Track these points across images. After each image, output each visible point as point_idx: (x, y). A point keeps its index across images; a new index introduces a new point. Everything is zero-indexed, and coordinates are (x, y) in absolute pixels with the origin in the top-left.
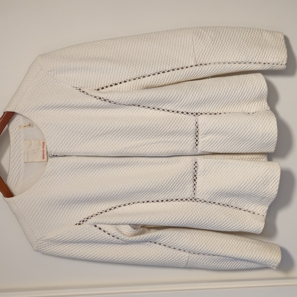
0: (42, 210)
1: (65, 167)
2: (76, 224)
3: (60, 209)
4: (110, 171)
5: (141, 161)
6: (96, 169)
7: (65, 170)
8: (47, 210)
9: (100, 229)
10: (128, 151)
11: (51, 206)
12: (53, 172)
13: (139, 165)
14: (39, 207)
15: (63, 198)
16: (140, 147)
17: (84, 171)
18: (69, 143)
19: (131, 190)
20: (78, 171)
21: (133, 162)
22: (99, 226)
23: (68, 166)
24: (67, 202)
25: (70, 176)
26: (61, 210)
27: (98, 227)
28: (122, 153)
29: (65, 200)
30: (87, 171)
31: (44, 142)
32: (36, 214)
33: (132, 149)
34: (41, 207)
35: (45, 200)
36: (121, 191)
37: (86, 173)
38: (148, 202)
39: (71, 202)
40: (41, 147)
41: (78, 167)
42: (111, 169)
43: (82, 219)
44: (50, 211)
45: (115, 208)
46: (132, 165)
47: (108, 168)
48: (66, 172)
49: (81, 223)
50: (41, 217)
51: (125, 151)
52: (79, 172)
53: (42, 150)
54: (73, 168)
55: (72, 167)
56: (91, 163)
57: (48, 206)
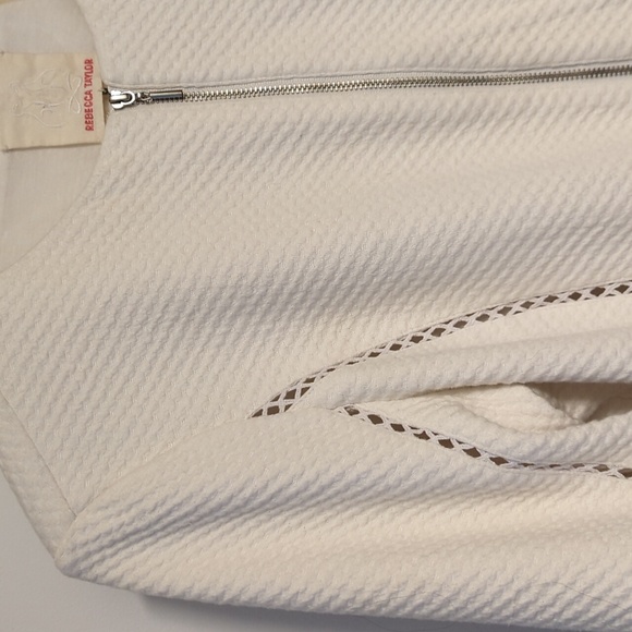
0: (87, 356)
1: (187, 146)
2: (259, 413)
3: (176, 347)
4: (398, 155)
5: (543, 100)
6: (331, 148)
7: (186, 157)
8: (112, 354)
9: (376, 419)
10: (477, 50)
11: (130, 332)
12: (133, 169)
13: (535, 121)
14: (70, 343)
15: (185, 286)
16: (534, 31)
17: (278, 160)
18: (198, 36)
19: (513, 223)
20: (247, 160)
21: (506, 104)
22: (367, 407)
23: (201, 136)
24: (205, 305)
25: (212, 187)
26: (180, 353)
27: (363, 415)
28: (447, 59)
29: (194, 296)
30: (293, 159)
31: (89, 62)
32: (59, 377)
33: (498, 40)
34: (80, 338)
35: (99, 304)
36: (466, 227)
37: (286, 168)
38: (597, 291)
39: (225, 309)
40: (79, 82)
41: (247, 139)
42: (404, 147)
43: (283, 389)
44: (130, 361)
45: (438, 332)
46: (500, 122)
47: (390, 145)
48: (193, 168)
49: (281, 403)
50: (85, 388)
51: (463, 50)
52: (256, 169)
53: (84, 90)
54: (223, 148)
55: (217, 145)
56: (307, 116)
57: (115, 334)
